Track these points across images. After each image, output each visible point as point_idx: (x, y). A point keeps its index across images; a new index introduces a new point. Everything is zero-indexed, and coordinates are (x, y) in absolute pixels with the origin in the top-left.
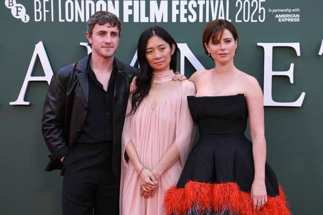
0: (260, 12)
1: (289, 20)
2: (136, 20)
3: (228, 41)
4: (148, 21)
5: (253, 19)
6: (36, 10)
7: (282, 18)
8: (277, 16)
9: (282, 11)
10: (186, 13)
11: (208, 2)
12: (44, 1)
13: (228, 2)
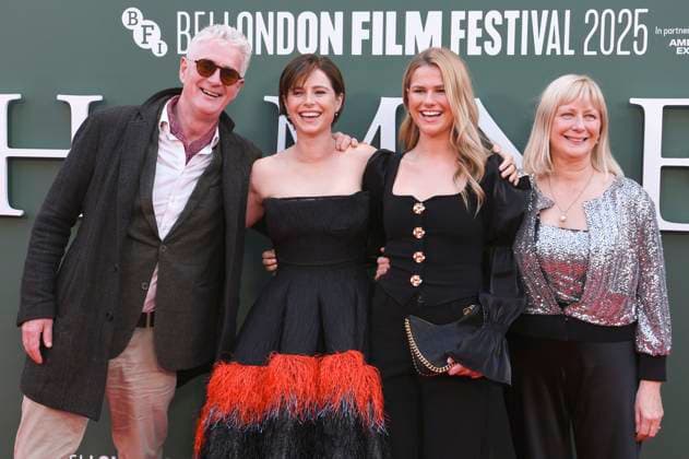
0: (636, 35)
2: (377, 50)
3: (318, 91)
4: (401, 53)
5: (622, 50)
6: (180, 33)
7: (684, 47)
8: (673, 42)
9: (685, 31)
10: (480, 36)
11: (525, 13)
12: (197, 14)
13: (568, 13)
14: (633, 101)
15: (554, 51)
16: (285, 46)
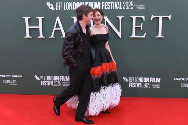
0: (131, 6)
1: (141, 8)
3: (98, 16)
5: (129, 8)
6: (56, 6)
7: (139, 8)
8: (137, 7)
9: (139, 5)
10: (107, 6)
11: (114, 2)
12: (59, 3)
13: (121, 2)
14: (131, 17)
15: (118, 8)
16: (74, 8)
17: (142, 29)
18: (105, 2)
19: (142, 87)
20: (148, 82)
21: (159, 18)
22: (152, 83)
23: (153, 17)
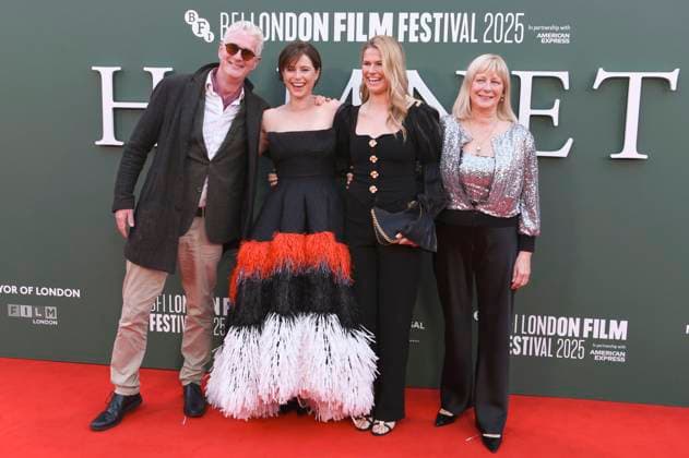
0: (516, 30)
1: (555, 41)
2: (350, 38)
3: (304, 69)
5: (507, 39)
6: (222, 26)
7: (546, 38)
8: (539, 35)
9: (546, 28)
10: (418, 29)
11: (447, 14)
12: (233, 14)
13: (474, 15)
14: (515, 73)
15: (464, 40)
16: (291, 35)
17: (556, 123)
18: (412, 14)
19: (550, 355)
20: (573, 337)
21: (628, 79)
22: (590, 342)
23: (602, 75)
